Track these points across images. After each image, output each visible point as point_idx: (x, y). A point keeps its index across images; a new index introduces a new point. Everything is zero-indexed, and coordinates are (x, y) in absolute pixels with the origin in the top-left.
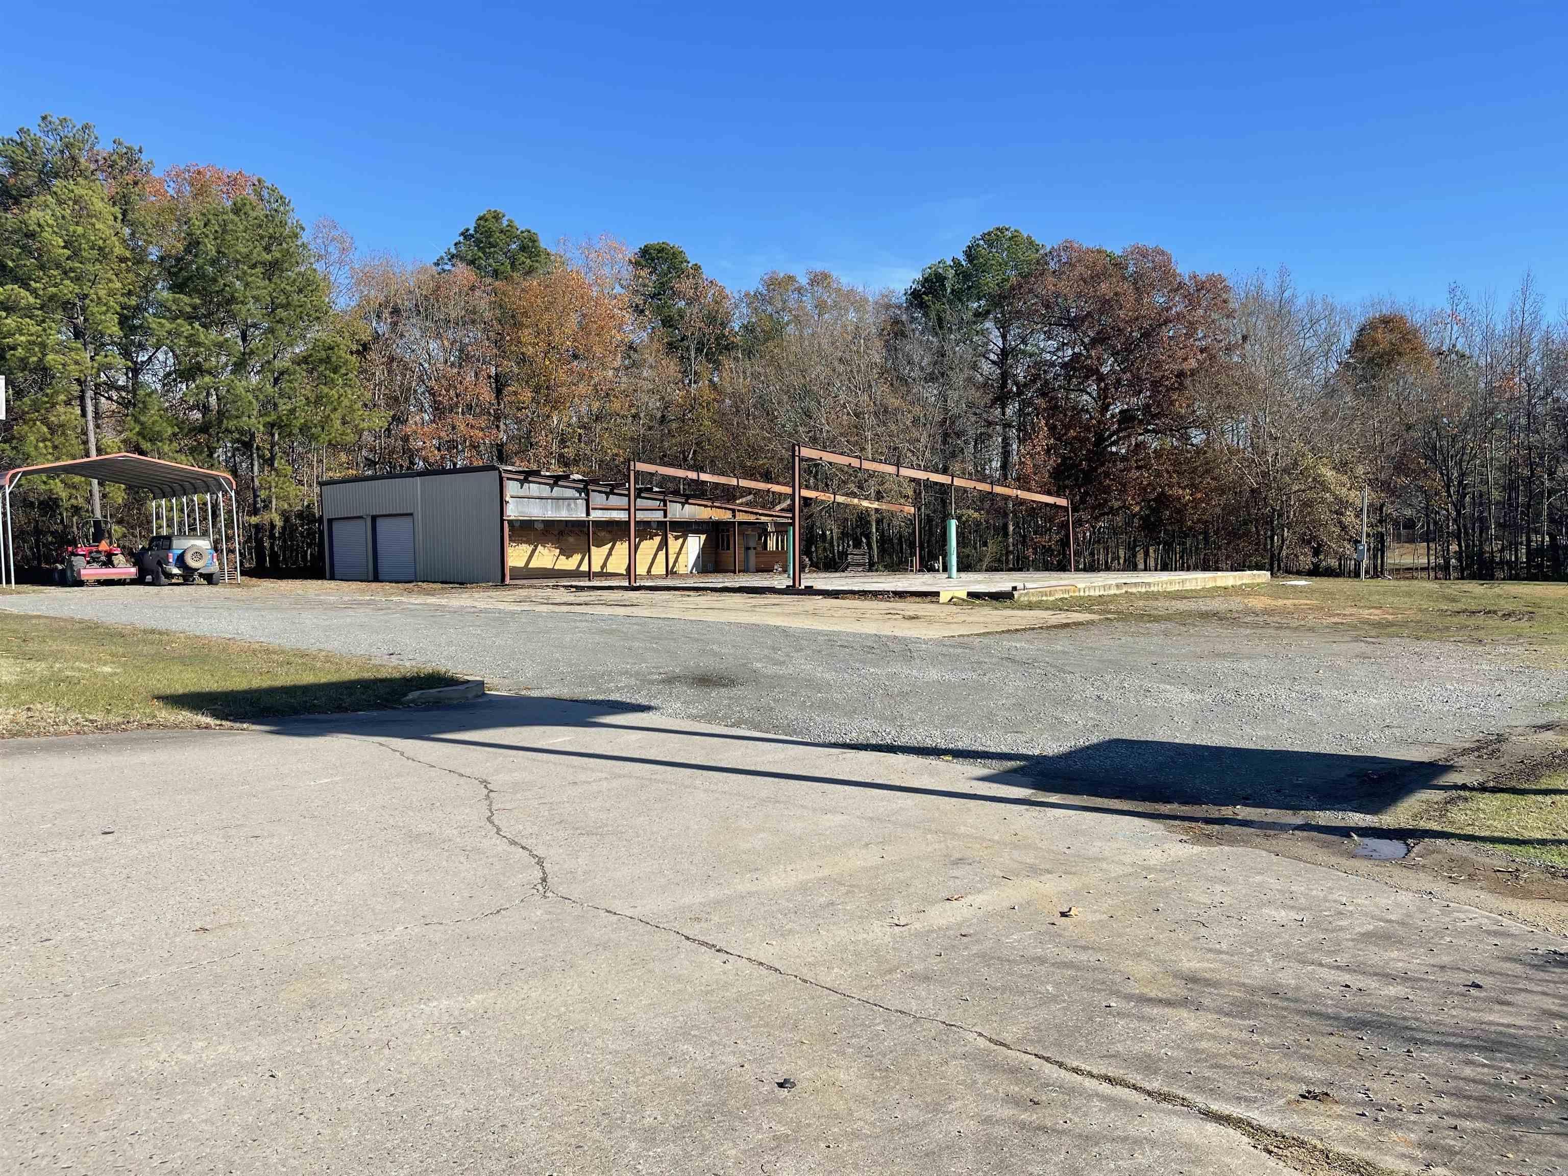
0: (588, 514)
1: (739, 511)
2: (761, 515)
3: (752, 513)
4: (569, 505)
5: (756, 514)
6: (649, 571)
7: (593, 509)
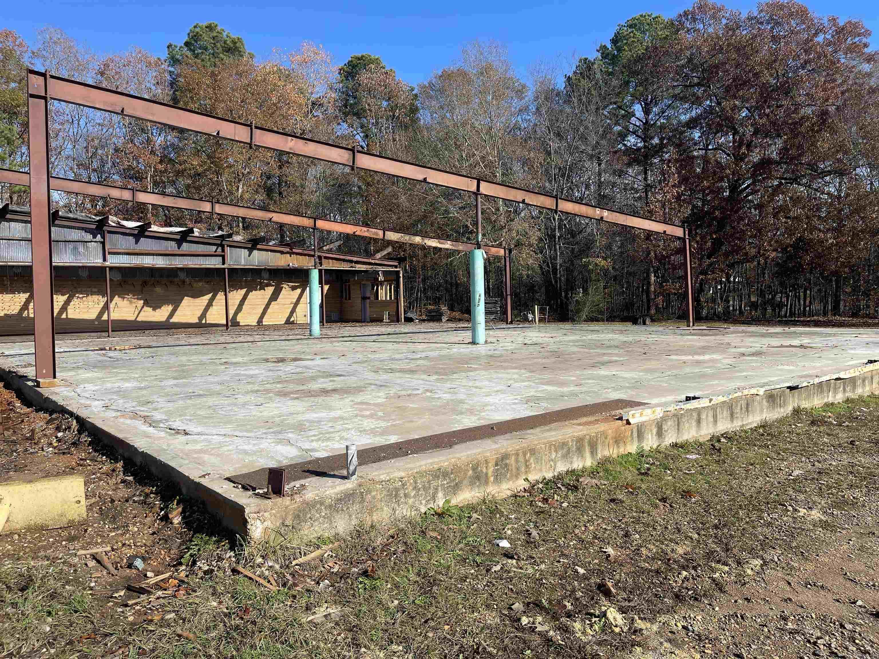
0: (105, 260)
1: (326, 258)
2: (357, 262)
3: (344, 260)
4: (75, 248)
5: (351, 261)
6: (260, 321)
7: (110, 253)
